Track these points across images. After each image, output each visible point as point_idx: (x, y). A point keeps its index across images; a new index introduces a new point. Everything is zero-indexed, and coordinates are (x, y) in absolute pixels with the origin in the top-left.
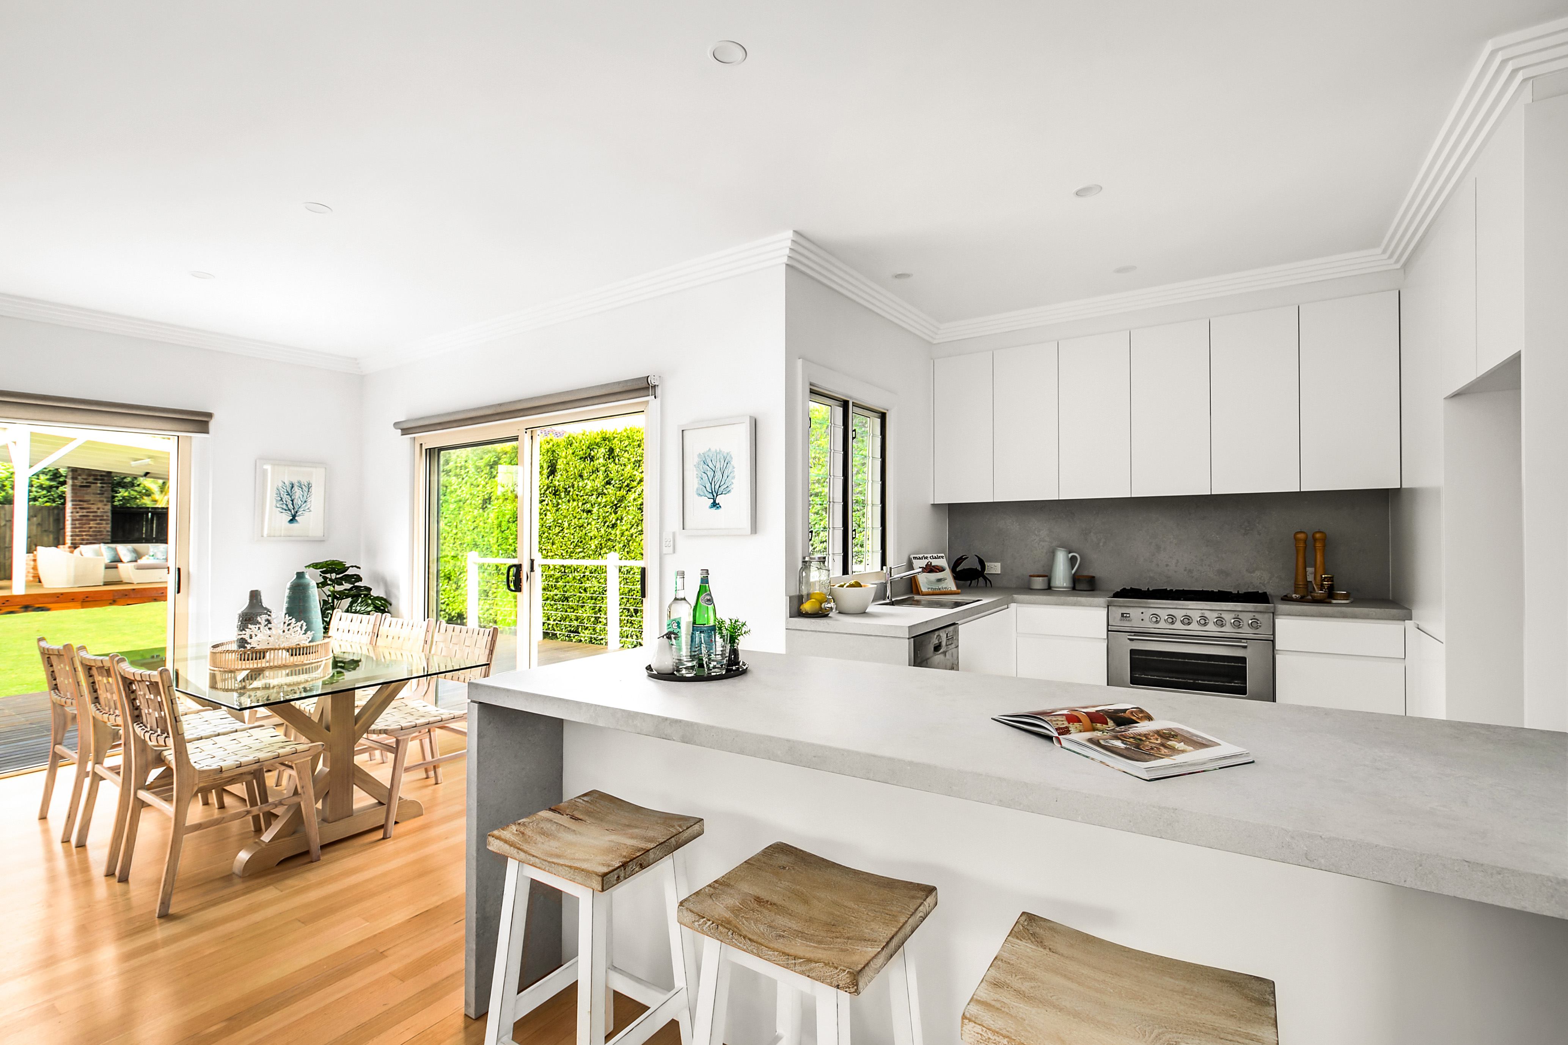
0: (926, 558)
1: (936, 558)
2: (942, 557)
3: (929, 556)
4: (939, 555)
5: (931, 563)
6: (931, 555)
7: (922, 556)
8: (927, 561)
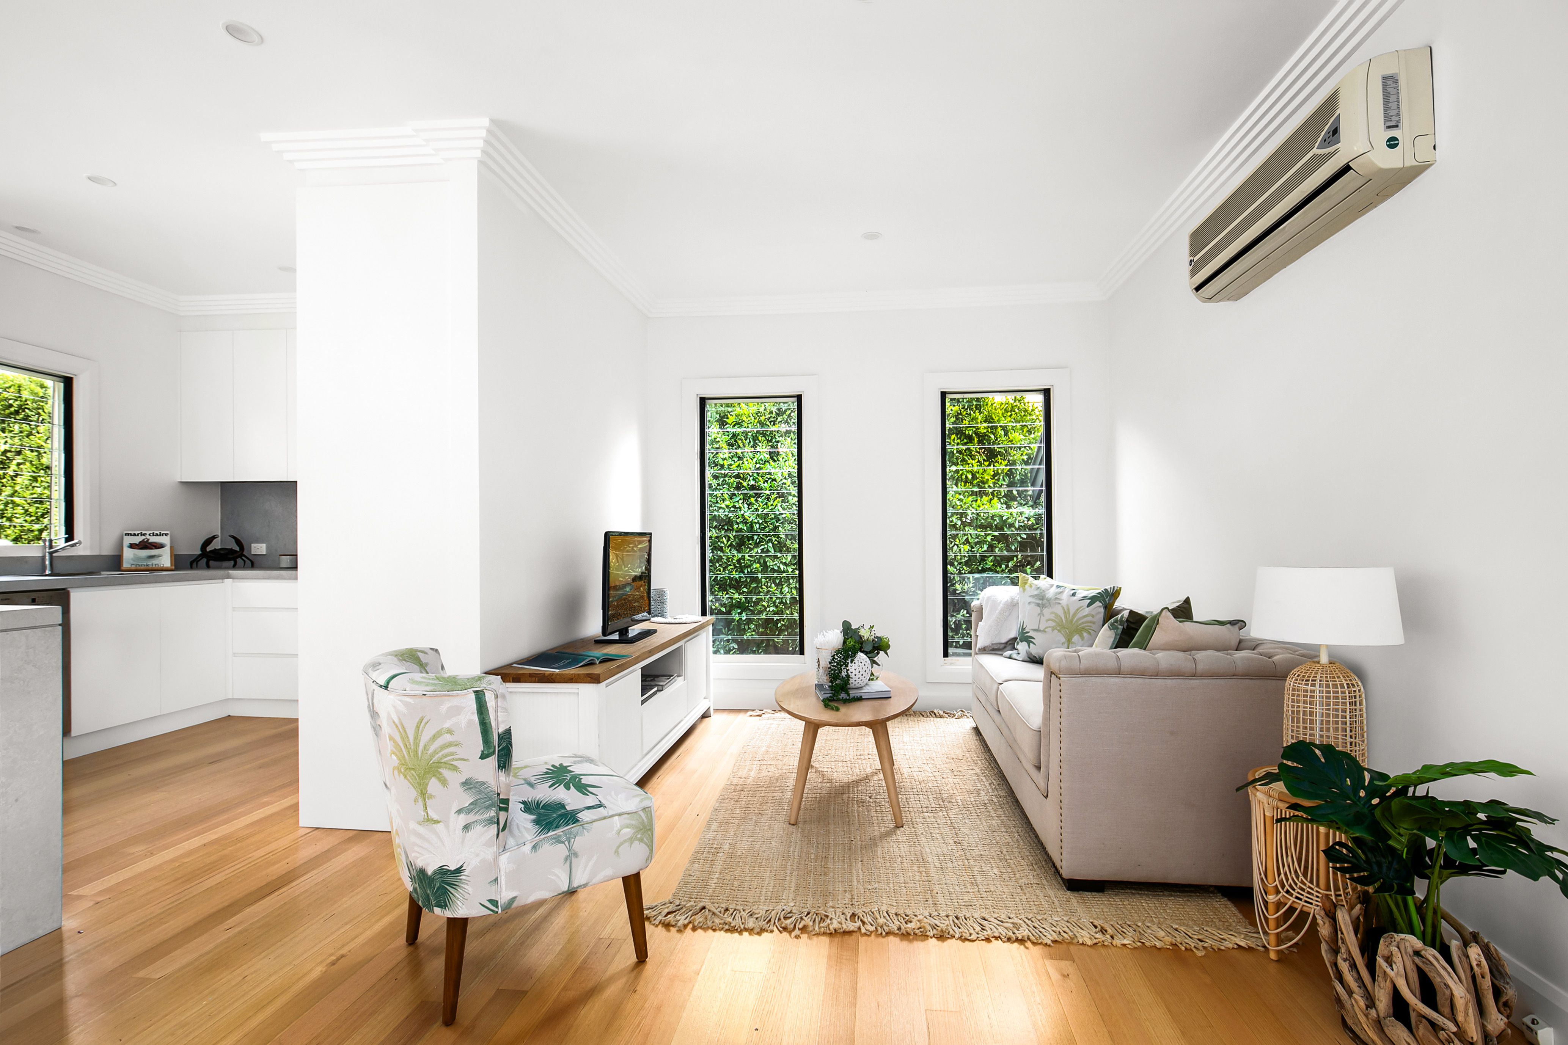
0: (144, 535)
1: (157, 535)
2: (166, 535)
3: (148, 533)
4: (162, 532)
5: (148, 540)
6: (152, 532)
7: (139, 532)
8: (143, 537)
